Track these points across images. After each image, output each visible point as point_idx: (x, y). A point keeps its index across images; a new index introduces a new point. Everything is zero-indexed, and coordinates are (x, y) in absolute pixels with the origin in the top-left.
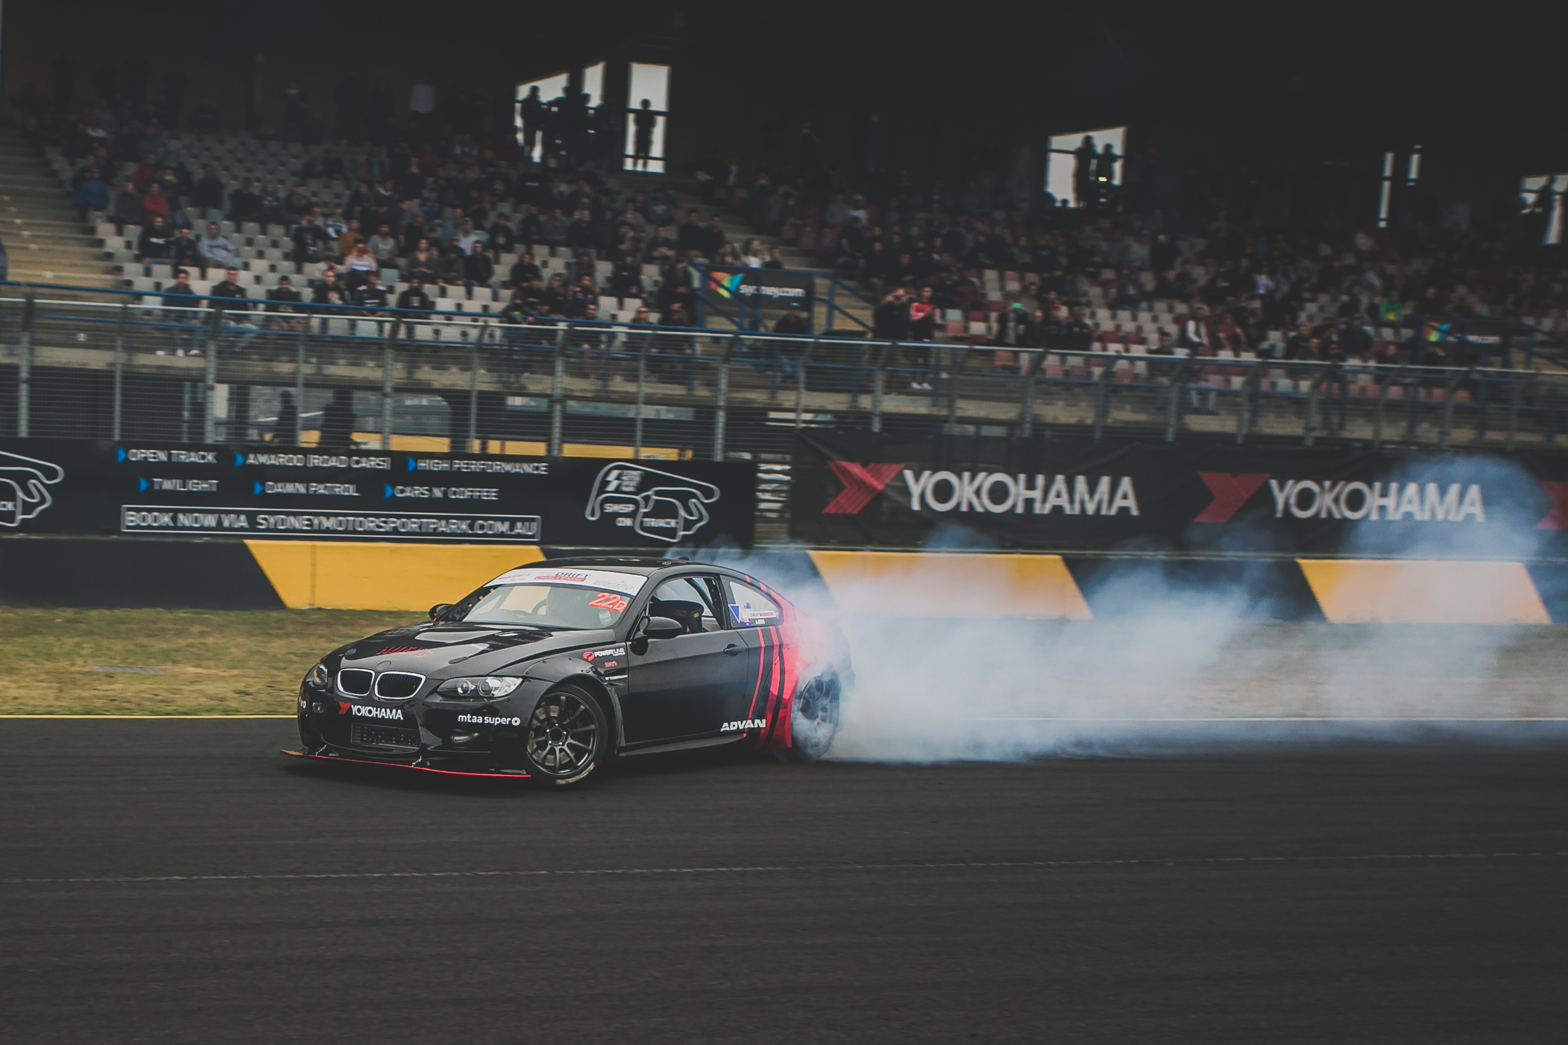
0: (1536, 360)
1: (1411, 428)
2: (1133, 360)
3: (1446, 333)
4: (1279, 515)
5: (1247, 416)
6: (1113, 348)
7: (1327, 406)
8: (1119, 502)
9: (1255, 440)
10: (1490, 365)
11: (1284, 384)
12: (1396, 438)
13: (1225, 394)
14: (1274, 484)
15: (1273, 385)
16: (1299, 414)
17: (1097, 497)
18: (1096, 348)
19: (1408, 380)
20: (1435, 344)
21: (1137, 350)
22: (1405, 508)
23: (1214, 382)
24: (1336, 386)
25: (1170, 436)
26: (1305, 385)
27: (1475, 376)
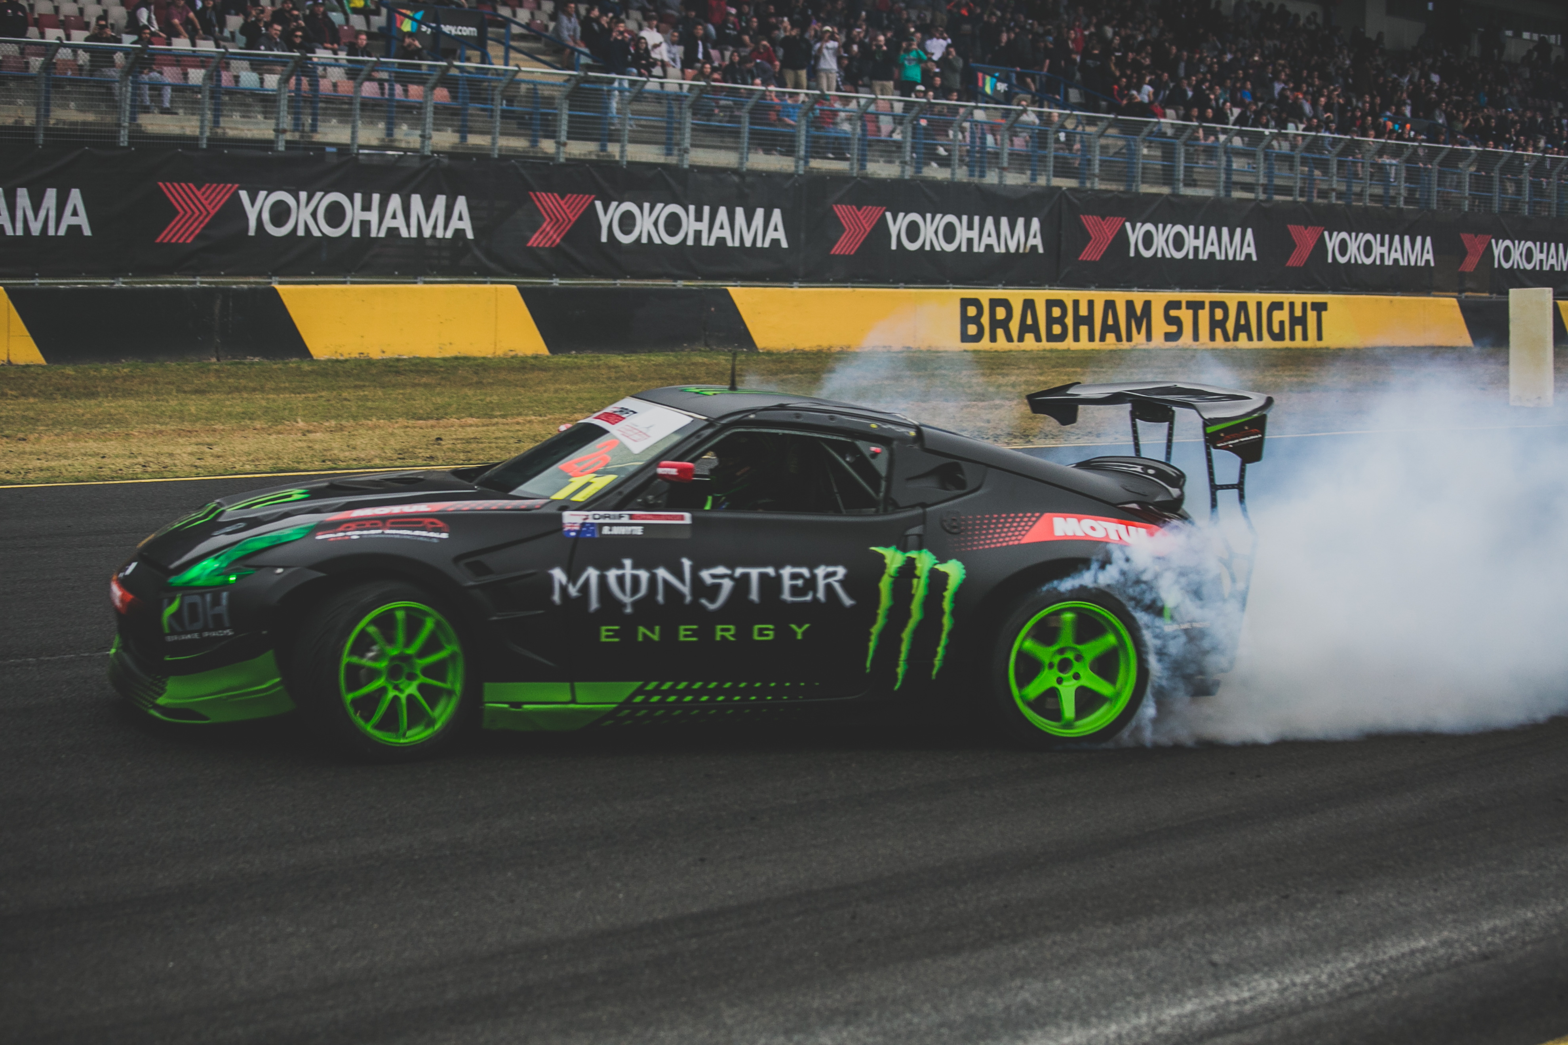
0: (513, 54)
1: (390, 132)
2: (75, 48)
3: (420, 23)
4: (252, 232)
5: (209, 115)
6: (53, 35)
7: (296, 104)
8: (68, 220)
9: (219, 143)
10: (468, 59)
11: (249, 79)
12: (375, 142)
13: (182, 90)
14: (244, 195)
15: (237, 78)
16: (266, 115)
17: (42, 214)
18: (33, 35)
19: (385, 75)
20: (410, 34)
21: (79, 37)
22: (388, 223)
23: (170, 75)
24: (305, 81)
25: (124, 141)
26: (272, 81)
27: (454, 72)
